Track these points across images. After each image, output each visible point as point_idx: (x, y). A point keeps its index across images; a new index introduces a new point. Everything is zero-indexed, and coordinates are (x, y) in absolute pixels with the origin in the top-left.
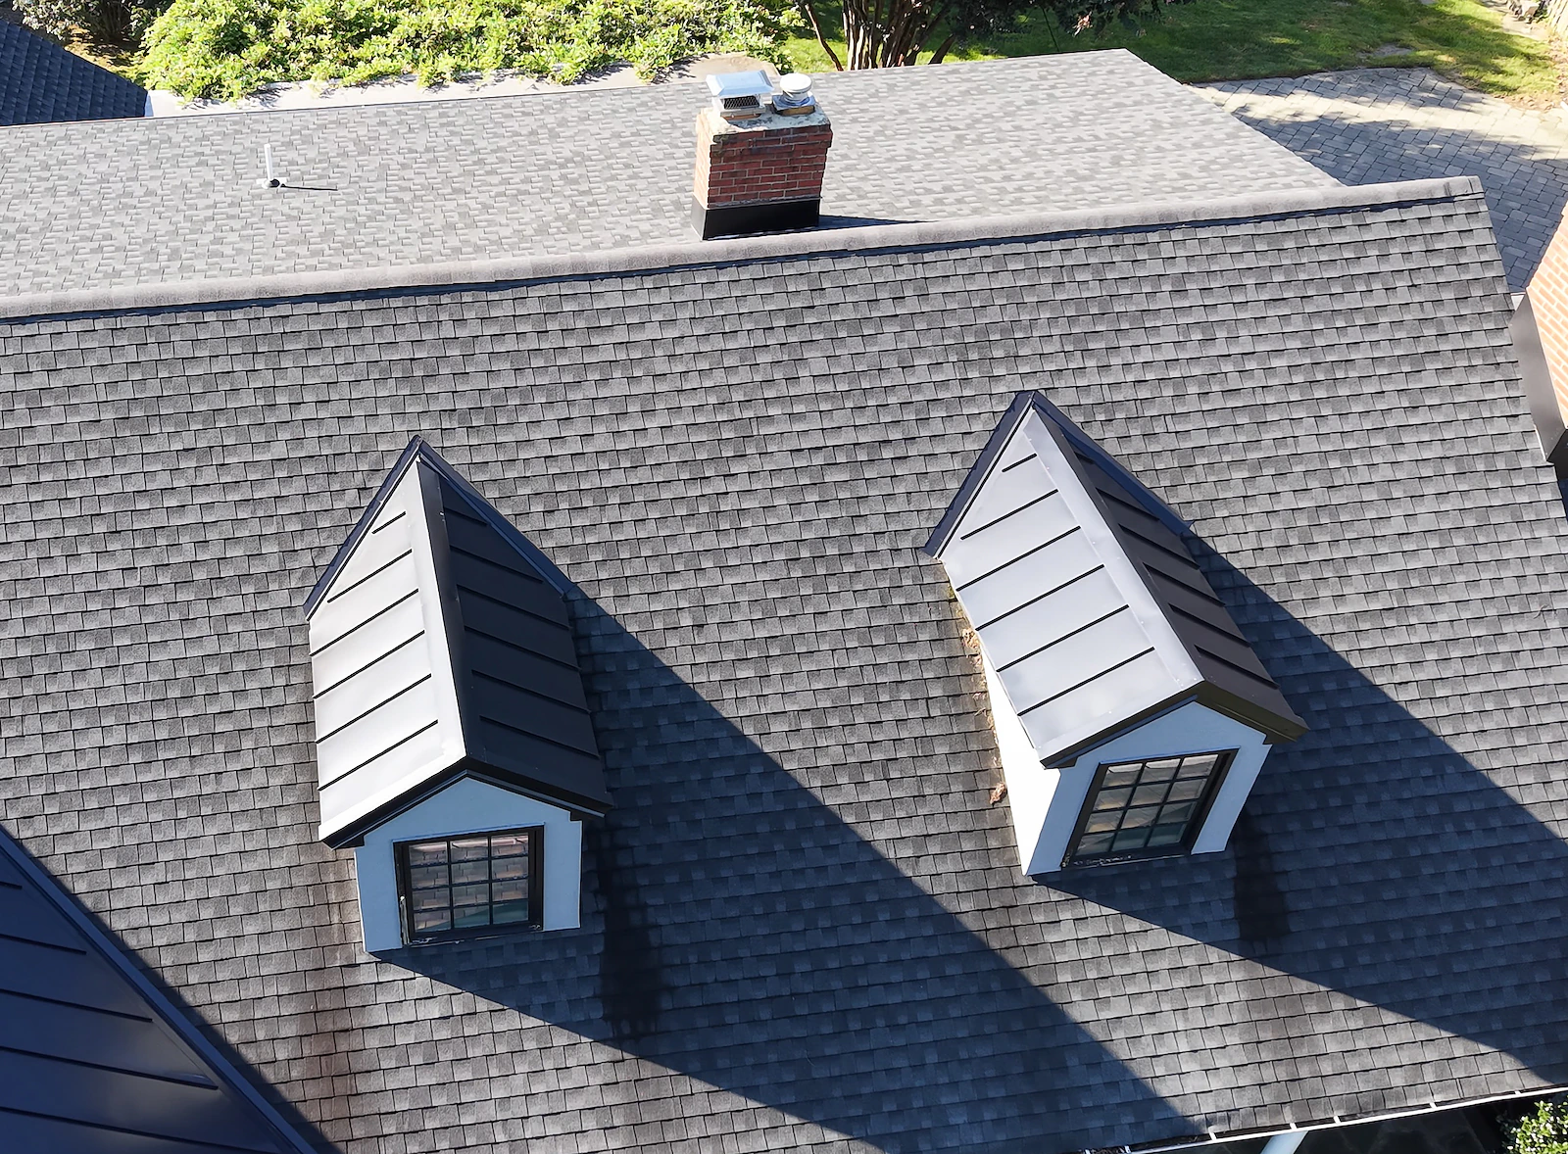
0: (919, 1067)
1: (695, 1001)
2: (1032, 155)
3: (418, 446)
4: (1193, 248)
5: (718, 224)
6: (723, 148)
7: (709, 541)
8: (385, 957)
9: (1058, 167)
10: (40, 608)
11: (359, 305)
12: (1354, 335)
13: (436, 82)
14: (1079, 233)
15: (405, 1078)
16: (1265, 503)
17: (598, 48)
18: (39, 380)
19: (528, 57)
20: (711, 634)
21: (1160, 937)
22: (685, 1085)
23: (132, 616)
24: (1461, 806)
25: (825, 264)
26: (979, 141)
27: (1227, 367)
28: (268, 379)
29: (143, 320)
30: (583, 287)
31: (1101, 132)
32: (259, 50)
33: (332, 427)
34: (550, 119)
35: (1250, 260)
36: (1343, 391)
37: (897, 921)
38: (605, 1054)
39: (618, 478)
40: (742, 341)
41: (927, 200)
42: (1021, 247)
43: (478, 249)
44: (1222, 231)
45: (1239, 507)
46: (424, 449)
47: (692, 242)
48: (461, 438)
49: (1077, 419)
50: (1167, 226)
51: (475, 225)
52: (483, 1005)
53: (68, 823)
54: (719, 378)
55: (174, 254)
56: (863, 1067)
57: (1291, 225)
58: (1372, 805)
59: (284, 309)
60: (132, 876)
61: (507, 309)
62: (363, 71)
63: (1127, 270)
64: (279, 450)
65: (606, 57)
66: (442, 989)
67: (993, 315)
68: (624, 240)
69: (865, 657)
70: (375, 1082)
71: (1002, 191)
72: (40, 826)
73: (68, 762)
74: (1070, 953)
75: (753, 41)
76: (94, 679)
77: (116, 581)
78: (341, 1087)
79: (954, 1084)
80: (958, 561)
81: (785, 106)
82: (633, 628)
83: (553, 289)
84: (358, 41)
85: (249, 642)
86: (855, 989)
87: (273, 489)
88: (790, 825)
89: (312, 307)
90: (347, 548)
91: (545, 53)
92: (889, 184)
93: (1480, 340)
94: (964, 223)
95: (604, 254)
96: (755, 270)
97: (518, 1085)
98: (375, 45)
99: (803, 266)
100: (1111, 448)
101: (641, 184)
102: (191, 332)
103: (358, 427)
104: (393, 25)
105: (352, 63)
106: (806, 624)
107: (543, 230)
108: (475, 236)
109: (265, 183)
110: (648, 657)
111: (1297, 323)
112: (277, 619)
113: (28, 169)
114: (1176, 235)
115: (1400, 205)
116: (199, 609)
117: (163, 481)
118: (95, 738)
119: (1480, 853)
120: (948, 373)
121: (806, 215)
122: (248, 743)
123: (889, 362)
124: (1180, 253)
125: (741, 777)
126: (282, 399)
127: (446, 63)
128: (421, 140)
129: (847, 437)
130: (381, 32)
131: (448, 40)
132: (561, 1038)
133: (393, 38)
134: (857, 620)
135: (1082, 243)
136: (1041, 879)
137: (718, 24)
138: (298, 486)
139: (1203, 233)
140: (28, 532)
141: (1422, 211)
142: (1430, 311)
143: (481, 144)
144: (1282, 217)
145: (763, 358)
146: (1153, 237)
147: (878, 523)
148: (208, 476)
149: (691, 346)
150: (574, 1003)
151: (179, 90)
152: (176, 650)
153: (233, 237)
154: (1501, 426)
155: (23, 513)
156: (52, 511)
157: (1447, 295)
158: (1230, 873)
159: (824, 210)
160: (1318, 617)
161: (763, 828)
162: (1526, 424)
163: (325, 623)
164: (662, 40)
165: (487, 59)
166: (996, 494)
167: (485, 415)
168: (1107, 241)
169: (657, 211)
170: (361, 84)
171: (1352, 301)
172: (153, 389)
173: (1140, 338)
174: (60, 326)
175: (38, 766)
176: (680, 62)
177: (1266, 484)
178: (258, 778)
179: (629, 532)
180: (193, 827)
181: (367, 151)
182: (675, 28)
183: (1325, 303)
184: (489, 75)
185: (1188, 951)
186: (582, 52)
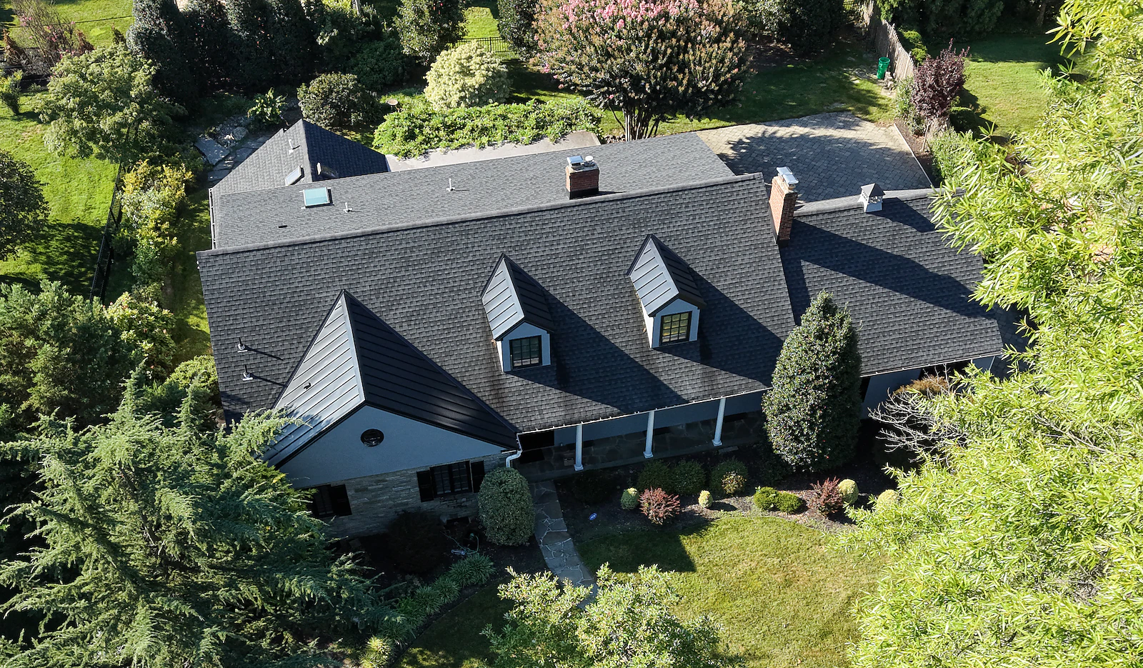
0: (628, 390)
1: (577, 379)
2: (659, 170)
3: (503, 255)
4: (690, 195)
5: (573, 195)
6: (573, 176)
7: (575, 275)
8: (507, 373)
9: (664, 174)
10: (420, 299)
11: (486, 221)
12: (730, 215)
13: (482, 147)
14: (662, 193)
15: (514, 398)
16: (708, 259)
17: (535, 131)
18: (412, 244)
19: (512, 136)
20: (577, 297)
21: (683, 360)
22: (576, 397)
23: (441, 300)
24: (752, 327)
25: (600, 205)
26: (645, 167)
27: (699, 225)
28: (466, 241)
29: (435, 228)
30: (540, 213)
31: (679, 162)
32: (420, 138)
33: (482, 252)
34: (525, 165)
35: (704, 198)
36: (727, 230)
37: (622, 360)
38: (558, 391)
39: (552, 261)
40: (580, 225)
41: (628, 185)
42: (647, 198)
43: (512, 205)
44: (697, 190)
45: (702, 260)
46: (505, 256)
47: (567, 200)
48: (513, 253)
49: (662, 240)
50: (683, 190)
51: (509, 199)
52: (530, 382)
53: (433, 347)
54: (575, 235)
55: (433, 211)
56: (616, 391)
57: (715, 188)
58: (732, 328)
59: (468, 223)
60: (449, 357)
61: (522, 220)
62: (456, 144)
63: (674, 202)
64: (470, 258)
65: (538, 134)
66: (521, 379)
67: (641, 215)
68: (550, 201)
69: (613, 301)
70: (508, 399)
71: (648, 182)
72: (427, 348)
73: (431, 333)
74: (662, 365)
75: (588, 125)
76: (434, 314)
77: (436, 291)
78: (500, 400)
79: (636, 394)
80: (634, 276)
81: (588, 164)
82: (558, 297)
83: (533, 214)
84: (452, 132)
85: (469, 304)
86: (613, 375)
87: (470, 268)
88: (597, 340)
89: (475, 222)
90: (489, 281)
91: (518, 133)
92: (619, 181)
93: (761, 215)
94: (633, 192)
95: (544, 205)
96: (582, 207)
97: (539, 398)
98: (458, 134)
99: (594, 206)
100: (670, 247)
101: (553, 184)
102: (446, 230)
103: (489, 251)
104: (464, 125)
105: (452, 141)
106: (599, 294)
107: (528, 199)
108: (510, 202)
109: (449, 189)
110: (562, 304)
111: (716, 213)
112: (474, 299)
113: (380, 189)
114: (686, 192)
115: (742, 181)
116: (456, 297)
117: (444, 267)
118: (436, 328)
119: (757, 337)
120: (631, 231)
121: (595, 192)
122: (471, 328)
123: (616, 229)
124: (687, 197)
125: (585, 330)
126: (470, 246)
127: (485, 139)
128: (490, 174)
129: (608, 248)
130: (460, 128)
131: (484, 130)
132: (548, 388)
133: (465, 131)
134: (612, 292)
135: (663, 196)
136: (655, 349)
137: (576, 119)
138: (476, 267)
139: (693, 191)
140: (414, 281)
141: (748, 183)
142: (749, 208)
143: (507, 174)
144: (712, 186)
145: (586, 229)
146: (680, 193)
147: (615, 269)
148: (454, 266)
149: (568, 227)
150: (550, 381)
151: (396, 154)
152: (452, 307)
153: (446, 206)
154: (766, 236)
155: (412, 277)
156: (419, 276)
157: (754, 204)
158: (699, 345)
159: (600, 190)
160: (720, 285)
161: (591, 341)
162: (772, 235)
163: (486, 299)
164: (557, 127)
165: (498, 137)
166: (643, 259)
167: (519, 247)
168: (669, 195)
169: (558, 192)
170: (457, 149)
171: (730, 207)
172: (439, 245)
173: (677, 219)
174: (415, 231)
175: (424, 334)
176: (564, 135)
177: (708, 254)
178: (474, 335)
179: (556, 274)
180: (461, 347)
181: (474, 178)
182: (561, 122)
183: (723, 208)
184: (499, 143)
185: (689, 363)
186: (530, 133)
